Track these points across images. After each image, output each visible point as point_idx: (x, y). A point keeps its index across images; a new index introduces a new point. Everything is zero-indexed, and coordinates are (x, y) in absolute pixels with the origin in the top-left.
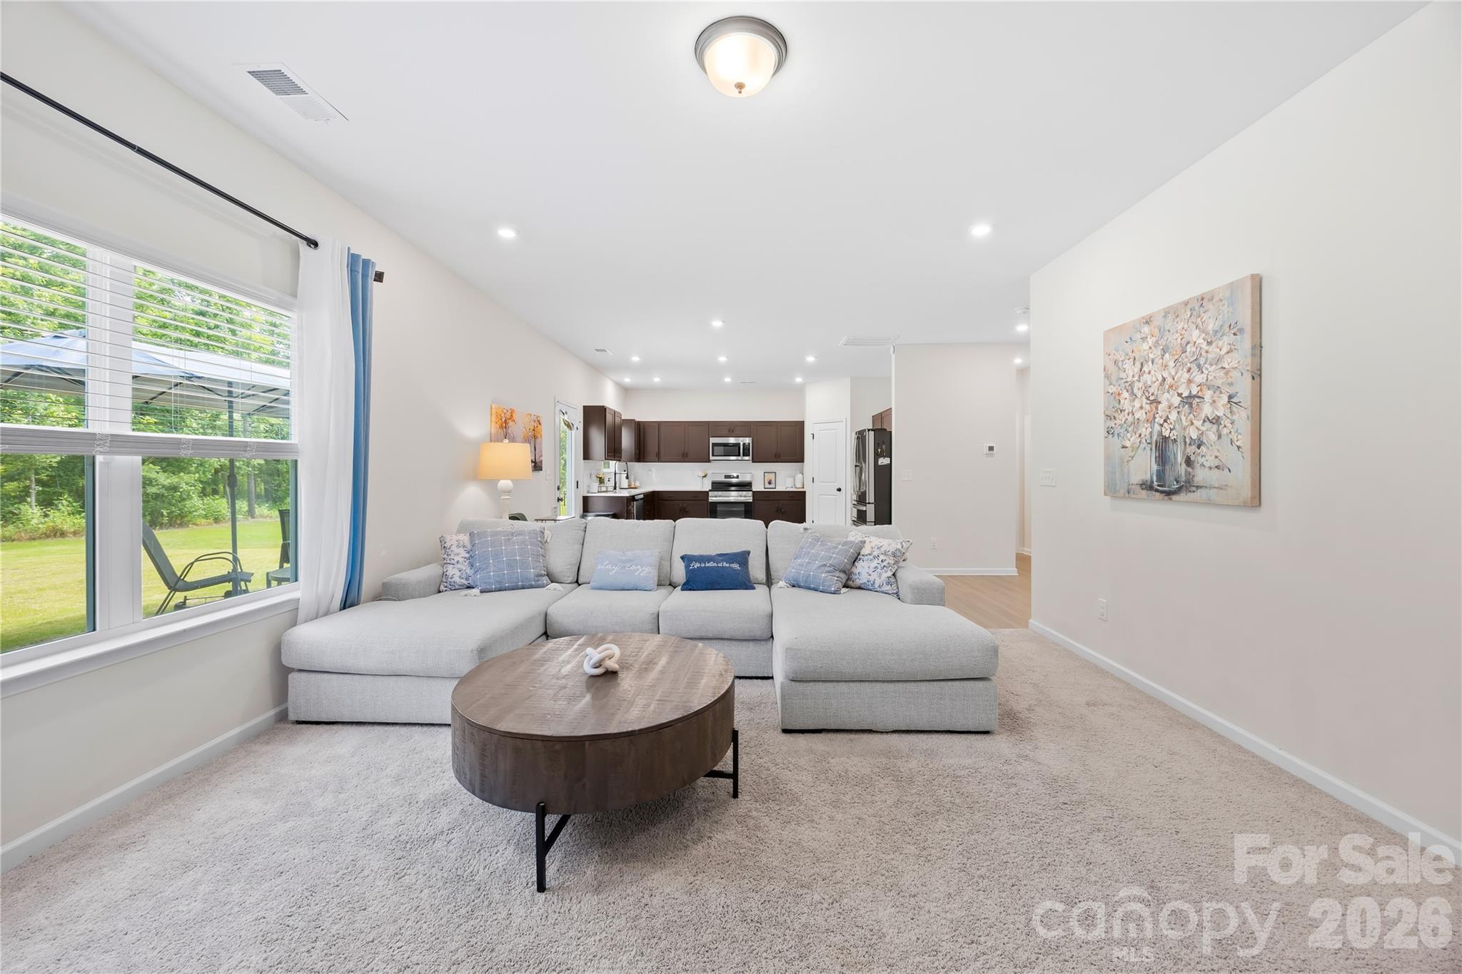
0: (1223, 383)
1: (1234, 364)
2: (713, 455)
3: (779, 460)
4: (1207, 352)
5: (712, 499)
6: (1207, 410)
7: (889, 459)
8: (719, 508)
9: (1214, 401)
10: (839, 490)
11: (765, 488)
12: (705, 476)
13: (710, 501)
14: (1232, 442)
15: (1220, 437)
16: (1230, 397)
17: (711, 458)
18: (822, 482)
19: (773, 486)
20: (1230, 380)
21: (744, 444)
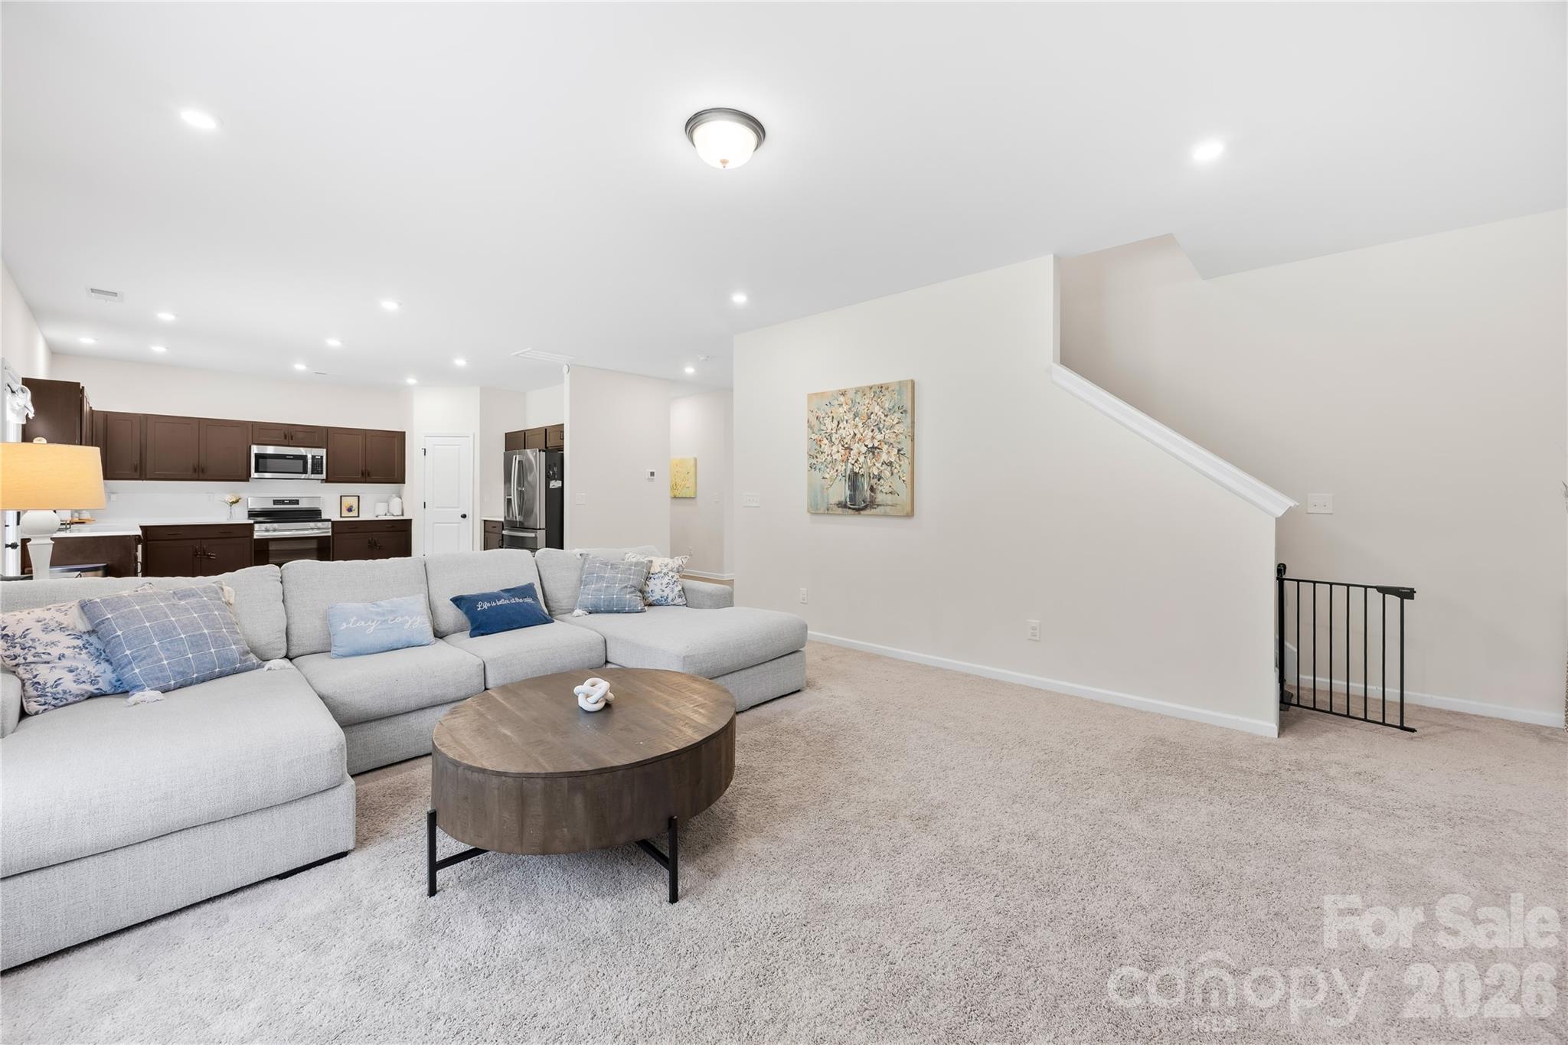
0: (894, 442)
1: (901, 431)
2: (257, 471)
3: (368, 480)
4: (884, 421)
5: (257, 535)
6: (884, 457)
7: (560, 482)
8: (272, 547)
9: (889, 452)
10: (464, 516)
11: (341, 517)
12: (237, 502)
13: (255, 537)
14: (900, 477)
15: (892, 474)
16: (899, 450)
17: (254, 475)
18: (438, 507)
19: (355, 513)
20: (899, 440)
21: (313, 457)
